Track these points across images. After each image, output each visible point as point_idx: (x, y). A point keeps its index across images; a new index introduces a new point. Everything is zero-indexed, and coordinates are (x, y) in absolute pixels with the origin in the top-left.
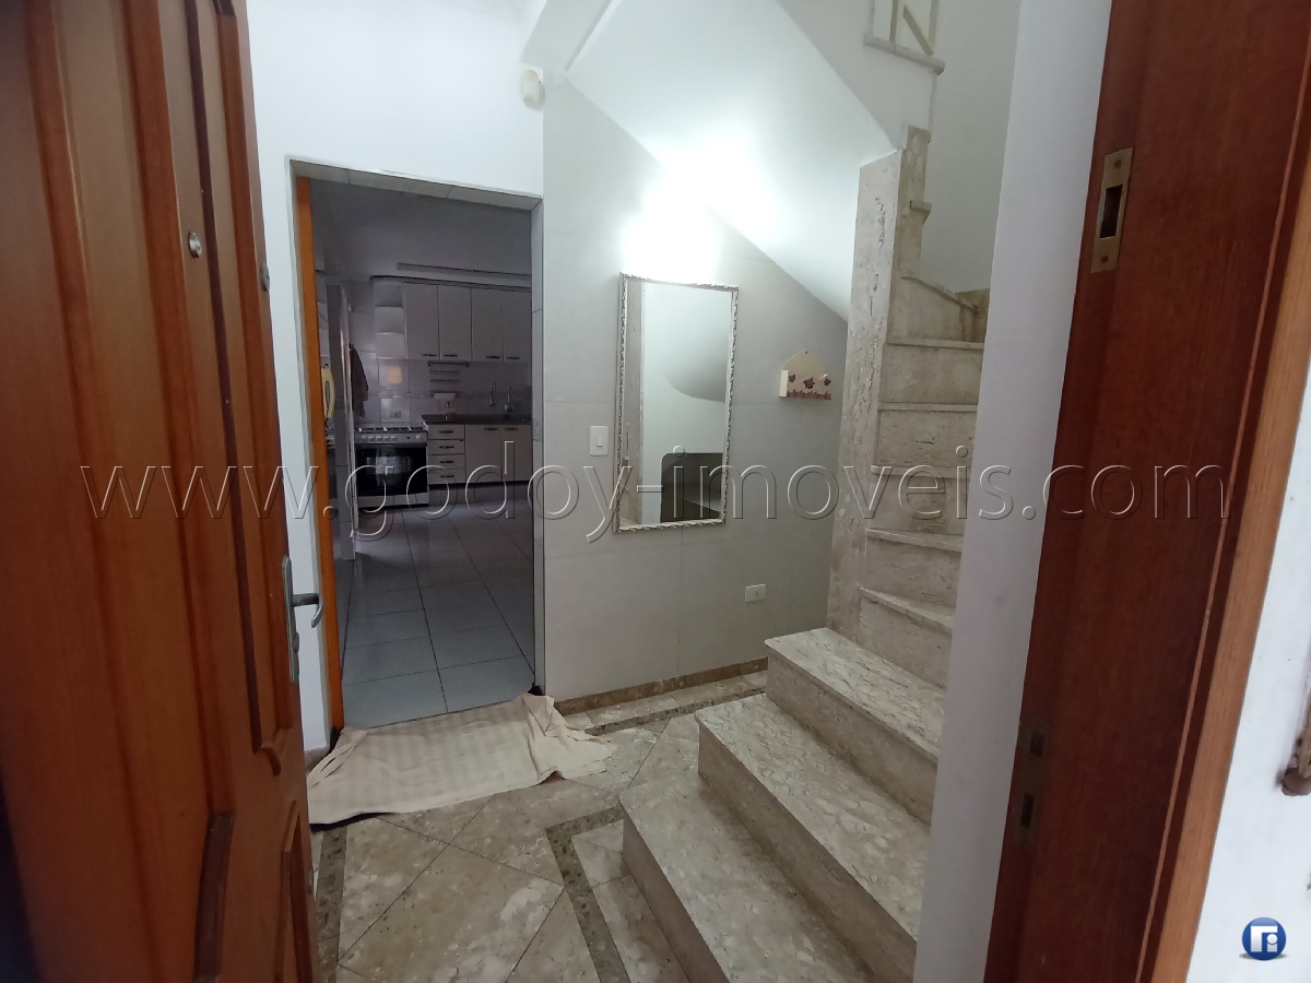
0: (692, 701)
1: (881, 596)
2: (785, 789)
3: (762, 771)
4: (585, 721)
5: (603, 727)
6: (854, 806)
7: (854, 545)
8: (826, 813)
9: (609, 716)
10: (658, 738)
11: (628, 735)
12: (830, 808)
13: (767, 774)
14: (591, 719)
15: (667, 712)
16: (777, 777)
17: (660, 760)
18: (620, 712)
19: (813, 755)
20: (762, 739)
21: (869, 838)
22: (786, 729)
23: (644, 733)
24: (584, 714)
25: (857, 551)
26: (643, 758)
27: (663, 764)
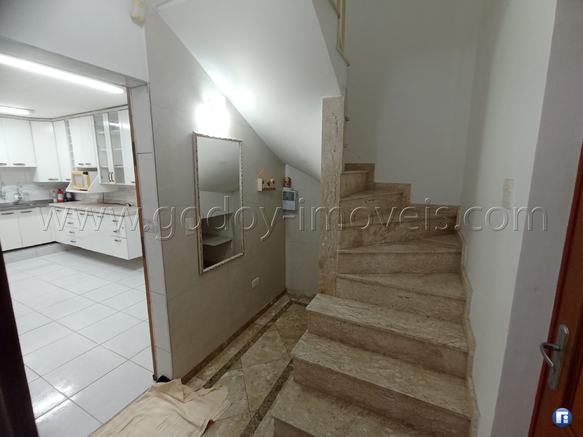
0: (243, 345)
1: (346, 275)
2: (354, 371)
3: (340, 367)
4: (199, 382)
5: (211, 380)
6: (378, 365)
7: (331, 257)
8: (374, 374)
9: (210, 372)
10: (242, 371)
11: (226, 378)
12: (374, 371)
13: (342, 368)
14: (201, 379)
15: (236, 355)
16: (347, 367)
17: (252, 382)
18: (213, 367)
19: (348, 350)
20: (325, 353)
21: (393, 375)
22: (329, 344)
23: (233, 372)
24: (195, 378)
25: (333, 259)
26: (243, 386)
27: (255, 383)
